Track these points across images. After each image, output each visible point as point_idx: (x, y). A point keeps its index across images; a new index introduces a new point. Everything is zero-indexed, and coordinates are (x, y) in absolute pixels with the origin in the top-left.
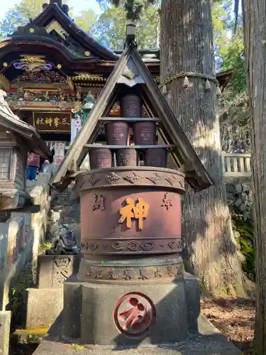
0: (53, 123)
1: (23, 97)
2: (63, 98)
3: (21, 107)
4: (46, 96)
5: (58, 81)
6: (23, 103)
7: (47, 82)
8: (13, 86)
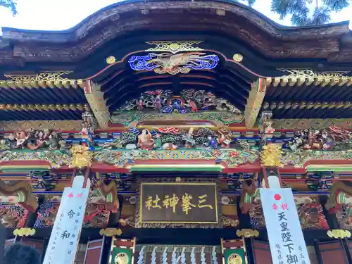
0: (179, 207)
1: (136, 142)
2: (228, 142)
3: (130, 162)
4: (188, 138)
5: (213, 108)
6: (137, 152)
7: (189, 110)
8: (115, 120)
